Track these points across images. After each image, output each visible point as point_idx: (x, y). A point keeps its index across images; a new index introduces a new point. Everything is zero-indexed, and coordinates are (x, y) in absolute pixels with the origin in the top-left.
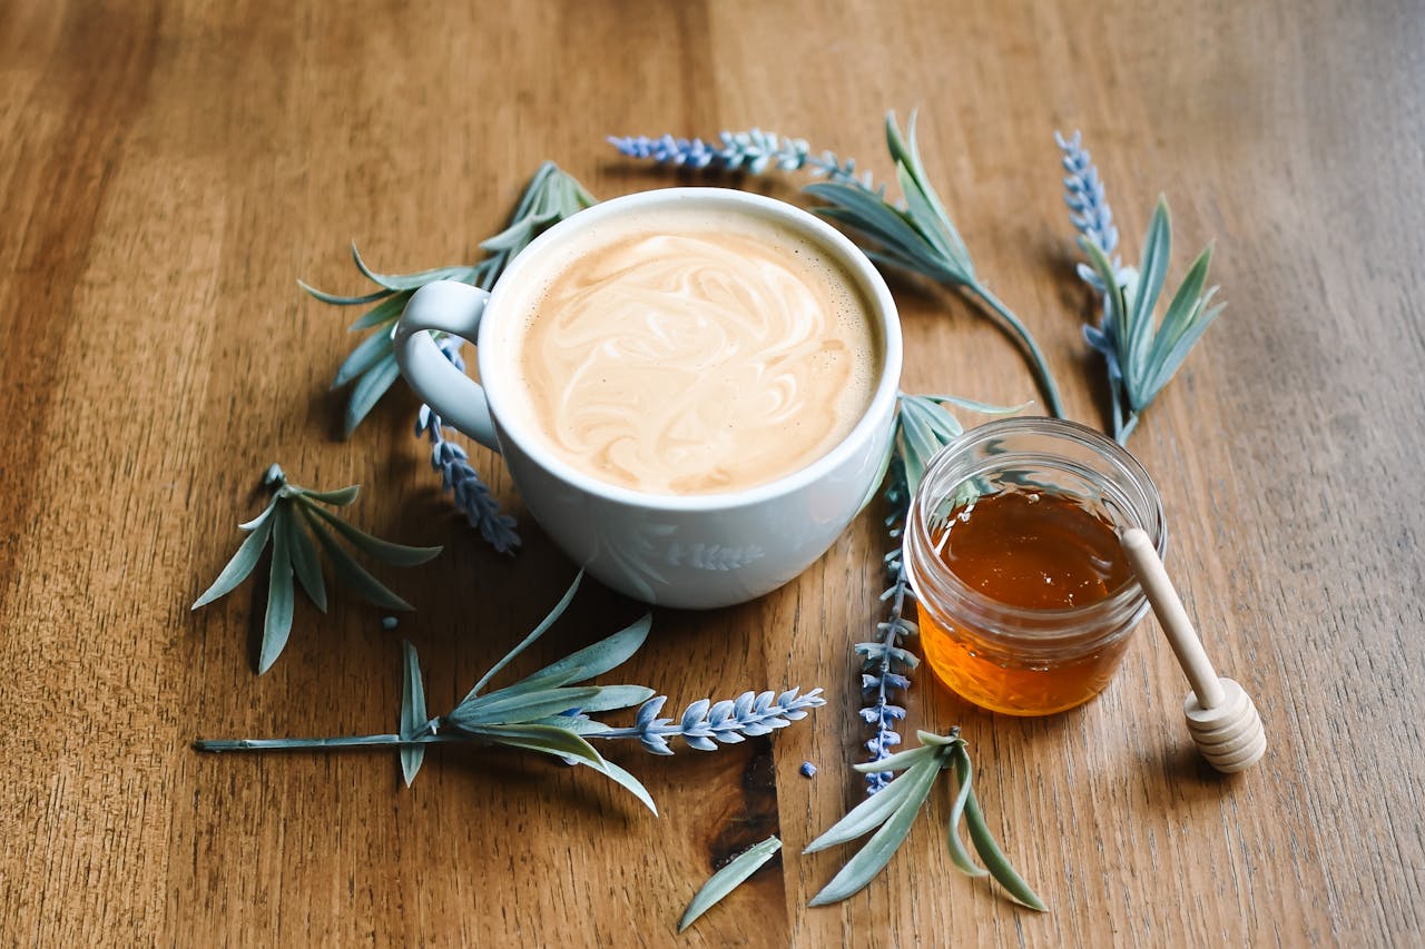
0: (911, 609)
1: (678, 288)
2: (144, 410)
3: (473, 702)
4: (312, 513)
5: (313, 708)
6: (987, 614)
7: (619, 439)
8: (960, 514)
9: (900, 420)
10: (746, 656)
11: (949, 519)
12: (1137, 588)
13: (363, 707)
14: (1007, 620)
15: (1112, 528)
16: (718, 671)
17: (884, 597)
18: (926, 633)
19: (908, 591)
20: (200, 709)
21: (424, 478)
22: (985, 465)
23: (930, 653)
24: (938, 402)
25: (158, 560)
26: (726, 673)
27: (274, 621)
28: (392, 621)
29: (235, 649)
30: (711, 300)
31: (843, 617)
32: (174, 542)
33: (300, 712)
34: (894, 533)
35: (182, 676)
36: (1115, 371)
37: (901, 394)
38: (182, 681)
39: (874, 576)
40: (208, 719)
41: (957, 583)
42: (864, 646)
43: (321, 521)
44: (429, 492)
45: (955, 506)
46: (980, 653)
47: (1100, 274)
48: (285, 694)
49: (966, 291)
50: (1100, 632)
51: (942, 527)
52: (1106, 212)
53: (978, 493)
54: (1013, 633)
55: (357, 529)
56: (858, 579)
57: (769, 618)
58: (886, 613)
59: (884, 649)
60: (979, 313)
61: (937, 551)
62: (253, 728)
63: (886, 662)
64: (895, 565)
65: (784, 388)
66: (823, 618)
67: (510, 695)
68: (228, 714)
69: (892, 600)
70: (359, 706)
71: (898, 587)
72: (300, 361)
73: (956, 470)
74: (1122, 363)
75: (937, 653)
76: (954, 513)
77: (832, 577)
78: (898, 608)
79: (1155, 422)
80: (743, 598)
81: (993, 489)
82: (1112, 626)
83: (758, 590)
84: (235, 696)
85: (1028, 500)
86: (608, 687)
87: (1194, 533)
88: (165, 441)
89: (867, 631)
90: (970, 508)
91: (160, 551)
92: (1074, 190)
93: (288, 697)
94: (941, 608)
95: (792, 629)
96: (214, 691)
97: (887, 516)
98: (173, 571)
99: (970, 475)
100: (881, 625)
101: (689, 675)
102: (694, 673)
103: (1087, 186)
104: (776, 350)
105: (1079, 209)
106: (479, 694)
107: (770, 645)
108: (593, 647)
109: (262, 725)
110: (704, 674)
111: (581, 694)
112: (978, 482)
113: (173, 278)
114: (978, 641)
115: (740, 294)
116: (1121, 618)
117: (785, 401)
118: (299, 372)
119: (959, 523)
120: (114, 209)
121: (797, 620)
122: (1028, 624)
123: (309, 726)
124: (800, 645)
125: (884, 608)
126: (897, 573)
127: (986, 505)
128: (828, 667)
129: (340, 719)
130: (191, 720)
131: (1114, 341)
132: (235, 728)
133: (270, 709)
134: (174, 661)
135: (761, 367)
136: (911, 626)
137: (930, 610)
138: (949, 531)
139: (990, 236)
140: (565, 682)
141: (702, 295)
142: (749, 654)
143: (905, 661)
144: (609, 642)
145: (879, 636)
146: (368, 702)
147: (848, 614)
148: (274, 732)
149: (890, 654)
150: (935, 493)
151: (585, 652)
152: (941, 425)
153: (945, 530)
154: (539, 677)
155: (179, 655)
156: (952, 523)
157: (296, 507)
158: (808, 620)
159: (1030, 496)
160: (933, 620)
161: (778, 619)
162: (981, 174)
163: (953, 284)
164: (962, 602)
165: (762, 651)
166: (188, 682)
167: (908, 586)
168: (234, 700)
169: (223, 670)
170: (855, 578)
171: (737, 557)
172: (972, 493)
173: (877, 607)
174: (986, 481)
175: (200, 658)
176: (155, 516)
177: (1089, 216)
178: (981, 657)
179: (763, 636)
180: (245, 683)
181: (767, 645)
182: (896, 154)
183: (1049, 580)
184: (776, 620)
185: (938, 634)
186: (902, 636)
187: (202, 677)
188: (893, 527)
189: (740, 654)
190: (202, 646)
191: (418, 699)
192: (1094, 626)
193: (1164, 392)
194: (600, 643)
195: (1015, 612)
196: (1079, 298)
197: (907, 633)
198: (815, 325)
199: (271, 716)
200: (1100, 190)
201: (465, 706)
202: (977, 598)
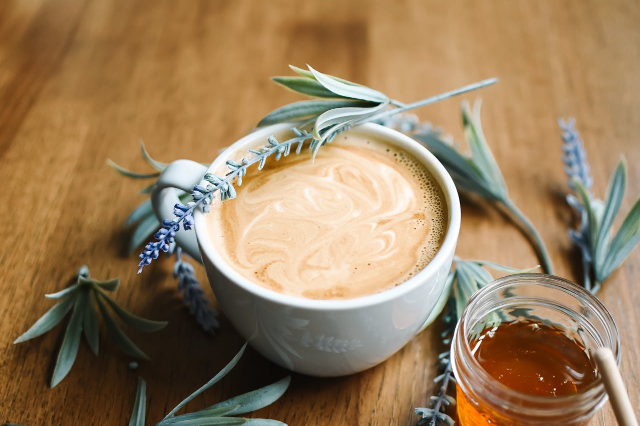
0: (452, 389)
1: (326, 175)
2: (19, 230)
3: (170, 420)
4: (101, 298)
5: (78, 411)
6: (501, 395)
7: (274, 262)
8: (488, 332)
9: (456, 275)
10: (347, 408)
11: (482, 334)
12: (601, 387)
13: (108, 415)
14: (513, 400)
15: (583, 349)
16: (328, 416)
17: (436, 380)
18: (461, 405)
19: (452, 378)
20: (12, 404)
21: (169, 283)
22: (503, 303)
23: (462, 418)
24: (480, 265)
25: (8, 314)
26: (333, 418)
27: (64, 356)
28: (134, 365)
29: (40, 371)
30: (346, 184)
31: (410, 391)
32: (19, 305)
33: (70, 414)
34: (446, 342)
35: (6, 383)
36: (587, 257)
37: (457, 258)
38: (5, 386)
39: (432, 367)
40: (15, 411)
41: (484, 374)
42: (420, 409)
43: (105, 302)
44: (170, 292)
45: (485, 327)
46: (494, 421)
47: (582, 201)
48: (63, 401)
49: (500, 205)
50: (574, 415)
51: (476, 340)
52: (586, 168)
53: (500, 320)
54: (517, 409)
55: (124, 309)
56: (421, 368)
57: (364, 387)
58: (437, 390)
59: (433, 413)
60: (507, 219)
61: (473, 353)
62: (40, 420)
63: (433, 421)
64: (445, 361)
65: (387, 239)
66: (397, 390)
67: (192, 417)
68: (27, 409)
69: (441, 383)
70: (106, 414)
71: (446, 375)
72: (111, 212)
73: (486, 305)
74: (592, 253)
75: (466, 419)
76: (484, 332)
77: (405, 365)
78: (444, 388)
79: (610, 289)
80: (348, 372)
81: (509, 318)
82: (580, 411)
83: (358, 366)
84: (33, 399)
85: (531, 327)
86: (258, 419)
87: (631, 358)
88: (27, 247)
89: (424, 400)
90: (495, 329)
91: (10, 309)
92: (567, 153)
93: (64, 404)
94: (472, 389)
95: (377, 395)
96: (22, 394)
97: (443, 331)
98: (15, 321)
99: (495, 309)
100: (433, 398)
101: (310, 418)
102: (314, 415)
103: (576, 152)
104: (384, 216)
105: (570, 165)
106: (176, 414)
107: (362, 404)
108: (249, 394)
109: (46, 419)
110: (319, 417)
111: (235, 422)
112: (500, 314)
113: (52, 161)
114: (494, 413)
115: (366, 182)
116: (588, 407)
117: (387, 246)
118: (110, 216)
119: (487, 337)
120: (30, 122)
121: (381, 389)
122: (526, 404)
123: (73, 422)
124: (381, 406)
125: (436, 387)
126: (446, 366)
127: (504, 327)
128: (397, 421)
129: (93, 420)
130: (5, 410)
131: (588, 240)
132: (30, 419)
133: (52, 409)
134: (3, 374)
135: (374, 225)
136: (452, 399)
137: (464, 390)
138: (481, 341)
139: (517, 177)
140: (227, 413)
141: (341, 180)
142: (349, 408)
143: (446, 421)
144: (260, 391)
145: (431, 404)
146: (111, 412)
147: (413, 389)
148: (52, 424)
149: (436, 416)
150: (473, 317)
151: (245, 395)
152: (481, 278)
153: (478, 340)
154: (214, 408)
155: (7, 372)
156: (483, 337)
157: (92, 293)
158: (388, 390)
159: (533, 325)
160: (466, 397)
161: (370, 388)
162: (514, 143)
163: (493, 200)
164: (486, 387)
165: (357, 407)
166: (8, 387)
167: (452, 375)
168: (32, 401)
169: (30, 383)
170: (419, 368)
171: (345, 345)
172: (496, 320)
173: (431, 386)
174: (505, 313)
175: (18, 374)
176: (11, 289)
177: (576, 168)
178: (495, 423)
179: (359, 397)
180: (41, 392)
181: (360, 403)
182: (465, 122)
183: (542, 379)
184: (368, 388)
185: (468, 406)
186: (446, 406)
187: (17, 385)
188: (446, 338)
189: (343, 408)
190: (21, 367)
191: (141, 414)
192: (570, 410)
193: (615, 272)
194: (255, 391)
195: (520, 396)
196: (567, 216)
197: (448, 404)
198: (411, 203)
199: (52, 414)
200: (583, 154)
201: (165, 421)
202: (496, 384)
